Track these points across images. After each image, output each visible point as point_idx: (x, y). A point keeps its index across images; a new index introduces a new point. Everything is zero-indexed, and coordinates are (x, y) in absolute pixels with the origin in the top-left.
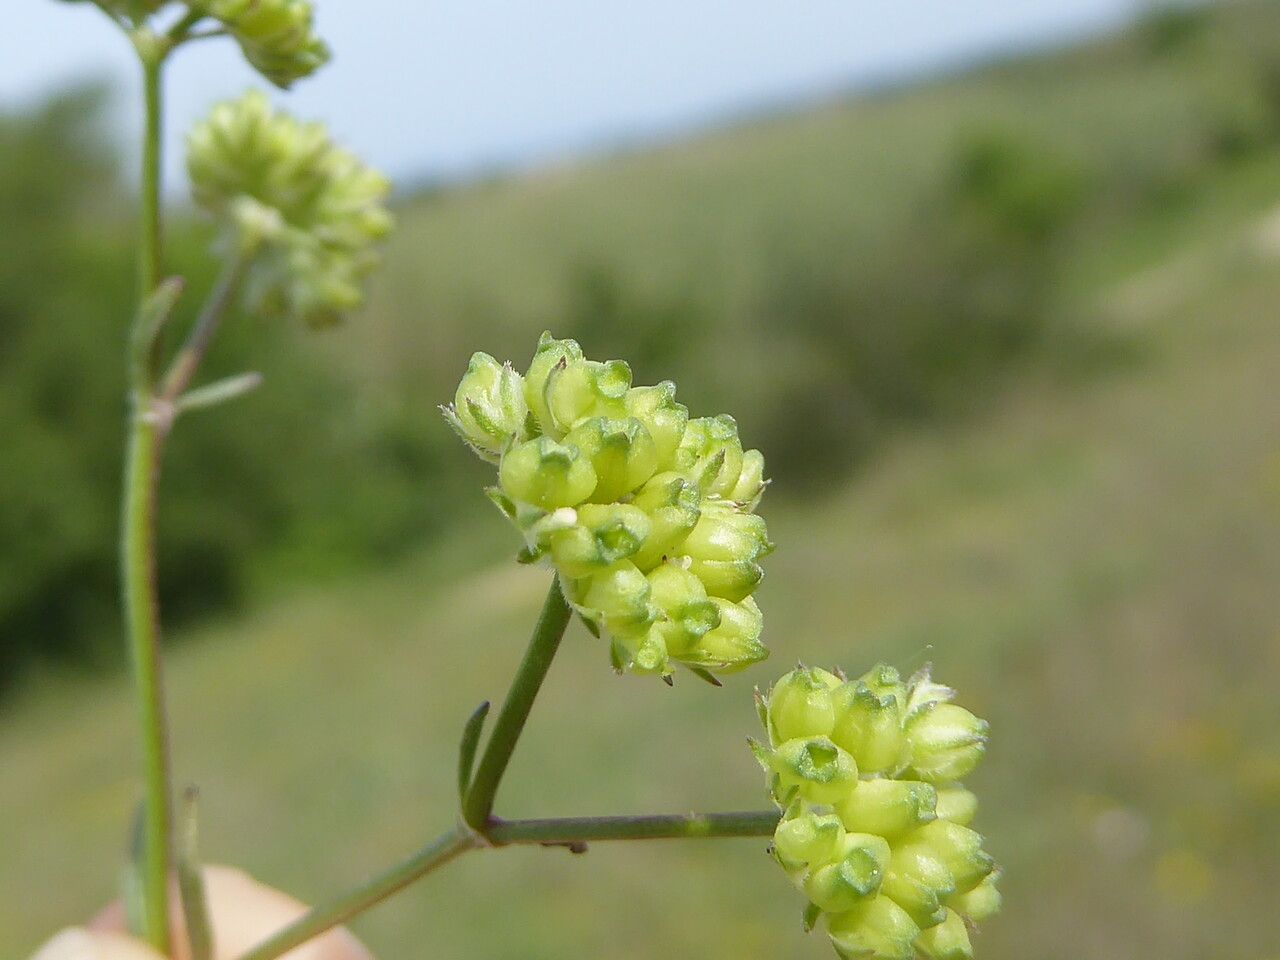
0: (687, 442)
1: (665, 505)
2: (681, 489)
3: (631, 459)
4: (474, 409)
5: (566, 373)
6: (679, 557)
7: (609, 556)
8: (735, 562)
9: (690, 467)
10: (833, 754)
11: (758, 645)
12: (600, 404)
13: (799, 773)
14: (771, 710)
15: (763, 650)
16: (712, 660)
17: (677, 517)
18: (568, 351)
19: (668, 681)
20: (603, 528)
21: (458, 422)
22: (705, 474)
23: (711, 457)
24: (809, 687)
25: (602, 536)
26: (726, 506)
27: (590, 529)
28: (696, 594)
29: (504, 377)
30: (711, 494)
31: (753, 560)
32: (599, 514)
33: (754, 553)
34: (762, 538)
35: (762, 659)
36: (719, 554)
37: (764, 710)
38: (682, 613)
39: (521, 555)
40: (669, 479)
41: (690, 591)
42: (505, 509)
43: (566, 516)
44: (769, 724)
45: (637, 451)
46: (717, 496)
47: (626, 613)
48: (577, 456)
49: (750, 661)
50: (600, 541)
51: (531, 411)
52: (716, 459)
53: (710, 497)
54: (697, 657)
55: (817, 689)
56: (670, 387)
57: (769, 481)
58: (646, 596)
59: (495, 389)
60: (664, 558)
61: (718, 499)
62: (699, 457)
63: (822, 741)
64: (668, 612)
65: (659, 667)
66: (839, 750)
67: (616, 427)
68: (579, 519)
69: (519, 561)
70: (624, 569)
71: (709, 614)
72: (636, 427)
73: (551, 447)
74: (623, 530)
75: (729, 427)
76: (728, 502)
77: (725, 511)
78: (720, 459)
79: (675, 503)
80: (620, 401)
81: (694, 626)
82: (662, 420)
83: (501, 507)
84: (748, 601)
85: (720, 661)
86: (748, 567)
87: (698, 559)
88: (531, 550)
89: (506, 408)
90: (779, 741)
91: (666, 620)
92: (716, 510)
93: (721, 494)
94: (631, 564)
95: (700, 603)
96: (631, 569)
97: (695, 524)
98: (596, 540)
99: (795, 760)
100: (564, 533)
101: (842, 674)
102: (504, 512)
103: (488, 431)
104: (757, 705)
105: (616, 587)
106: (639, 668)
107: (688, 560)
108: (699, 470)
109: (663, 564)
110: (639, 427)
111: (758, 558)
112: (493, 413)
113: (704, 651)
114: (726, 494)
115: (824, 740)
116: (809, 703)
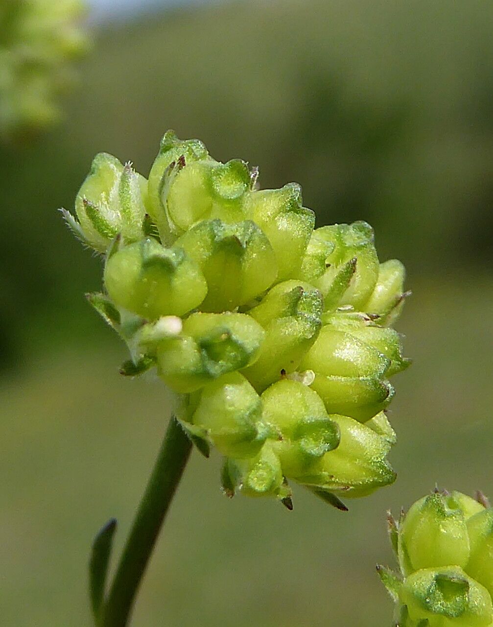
0: (312, 249)
1: (284, 315)
2: (299, 299)
3: (246, 266)
4: (91, 212)
5: (183, 173)
6: (301, 371)
7: (215, 369)
8: (361, 378)
9: (318, 276)
10: (464, 587)
11: (382, 467)
12: (216, 206)
13: (427, 607)
14: (402, 536)
15: (388, 472)
16: (334, 482)
17: (296, 328)
18: (191, 151)
19: (288, 503)
20: (208, 337)
21: (76, 225)
22: (336, 283)
23: (342, 267)
24: (442, 514)
25: (207, 347)
26: (357, 319)
27: (195, 339)
28: (315, 411)
29: (124, 178)
30: (342, 305)
31: (381, 377)
32: (207, 323)
33: (381, 368)
34: (396, 353)
35: (389, 482)
36: (345, 369)
37: (395, 537)
38: (299, 431)
39: (125, 366)
40: (289, 287)
41: (307, 407)
42: (109, 317)
43: (170, 325)
44: (401, 552)
45: (253, 256)
46: (350, 307)
47: (234, 431)
48: (183, 260)
49: (375, 485)
50: (204, 353)
51: (149, 213)
52: (347, 268)
53: (342, 309)
54: (318, 478)
55: (451, 516)
56: (294, 190)
57: (409, 293)
58: (257, 412)
59: (114, 191)
60: (283, 372)
61: (350, 311)
62: (328, 266)
63: (452, 573)
64: (285, 431)
65: (272, 490)
66: (471, 582)
67: (230, 229)
68: (184, 328)
69: (122, 373)
70: (232, 382)
71: (327, 433)
72: (250, 230)
73: (156, 250)
74: (229, 340)
75: (366, 234)
76: (361, 314)
77: (356, 323)
78: (352, 268)
79: (294, 313)
80: (236, 203)
81: (312, 446)
82: (284, 224)
83: (104, 315)
84: (380, 419)
85: (342, 484)
86: (375, 383)
87: (322, 374)
88: (135, 362)
89: (124, 211)
90: (411, 570)
91: (280, 439)
92: (345, 322)
93: (354, 307)
94: (242, 377)
95: (317, 421)
96: (240, 383)
97: (315, 337)
98: (200, 351)
99: (423, 592)
100: (167, 342)
101: (485, 498)
102: (108, 320)
103: (106, 235)
104: (390, 531)
105: (224, 402)
106: (249, 490)
107: (310, 377)
108: (329, 279)
109: (282, 378)
110: (255, 230)
111: (389, 374)
112: (111, 216)
113: (326, 473)
114: (360, 305)
115: (457, 572)
116: (442, 530)
